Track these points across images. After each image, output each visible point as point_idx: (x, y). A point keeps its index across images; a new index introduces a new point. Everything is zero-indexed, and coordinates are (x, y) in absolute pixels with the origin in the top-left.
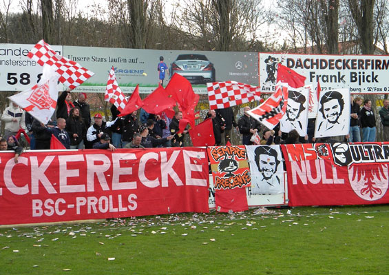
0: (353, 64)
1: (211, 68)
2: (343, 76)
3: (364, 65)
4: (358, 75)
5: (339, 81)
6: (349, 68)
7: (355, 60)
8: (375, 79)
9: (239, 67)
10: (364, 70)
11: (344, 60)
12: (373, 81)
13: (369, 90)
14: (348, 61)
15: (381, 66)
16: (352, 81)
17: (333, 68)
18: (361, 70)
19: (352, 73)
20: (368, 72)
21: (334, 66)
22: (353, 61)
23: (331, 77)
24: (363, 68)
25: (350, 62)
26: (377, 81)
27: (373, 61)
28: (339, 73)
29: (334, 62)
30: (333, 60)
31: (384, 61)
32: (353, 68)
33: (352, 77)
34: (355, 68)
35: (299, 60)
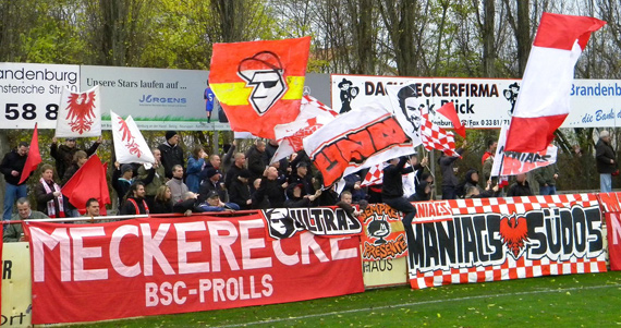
0: (444, 90)
2: (433, 106)
3: (457, 92)
5: (428, 113)
6: (439, 95)
7: (447, 85)
8: (470, 109)
9: (306, 93)
10: (458, 98)
11: (434, 85)
12: (468, 112)
13: (464, 124)
14: (439, 85)
15: (478, 92)
18: (454, 98)
19: (443, 102)
20: (462, 99)
21: (422, 92)
22: (445, 85)
24: (456, 96)
25: (441, 87)
26: (472, 112)
27: (468, 86)
29: (422, 87)
30: (420, 85)
31: (481, 86)
32: (444, 95)
34: (447, 95)
35: (380, 84)
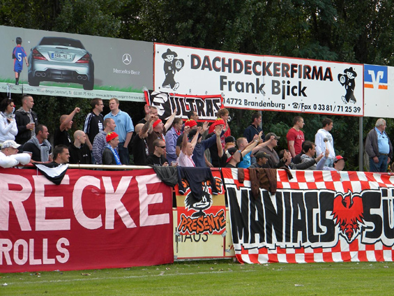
0: (276, 70)
1: (87, 60)
2: (263, 85)
3: (290, 72)
4: (281, 84)
5: (258, 92)
6: (270, 74)
7: (279, 64)
8: (302, 92)
9: (127, 62)
10: (290, 79)
11: (264, 63)
12: (300, 95)
13: (295, 107)
14: (270, 64)
15: (311, 74)
16: (274, 93)
17: (250, 73)
18: (286, 79)
19: (274, 82)
20: (294, 81)
21: (252, 70)
22: (276, 64)
23: (247, 85)
24: (288, 76)
25: (272, 65)
26: (305, 95)
27: (300, 66)
28: (258, 80)
29: (252, 65)
30: (250, 62)
31: (315, 68)
32: (276, 75)
33: (274, 87)
34: (278, 75)
35: (207, 58)
